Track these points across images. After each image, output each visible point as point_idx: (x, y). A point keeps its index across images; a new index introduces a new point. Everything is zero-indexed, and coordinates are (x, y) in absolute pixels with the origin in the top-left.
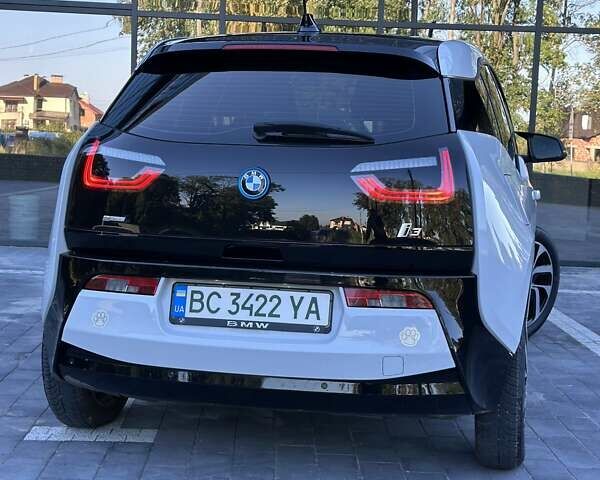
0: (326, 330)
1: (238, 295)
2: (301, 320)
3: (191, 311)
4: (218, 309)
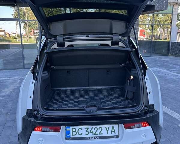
0: (118, 137)
1: (88, 128)
2: (110, 135)
3: (72, 135)
4: (82, 134)
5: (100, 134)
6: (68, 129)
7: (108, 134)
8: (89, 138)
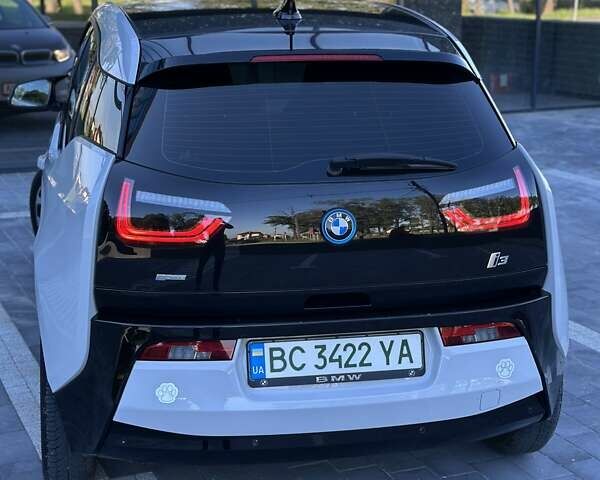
0: (420, 372)
1: (324, 348)
2: (394, 366)
3: (273, 370)
4: (304, 365)
5: (362, 364)
7: (388, 364)
8: (329, 379)
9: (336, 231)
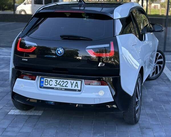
0: (80, 91)
1: (57, 81)
2: (73, 88)
3: (45, 85)
4: (52, 84)
5: (65, 86)
6: (42, 80)
7: (72, 87)
8: (57, 89)
9: (59, 52)
